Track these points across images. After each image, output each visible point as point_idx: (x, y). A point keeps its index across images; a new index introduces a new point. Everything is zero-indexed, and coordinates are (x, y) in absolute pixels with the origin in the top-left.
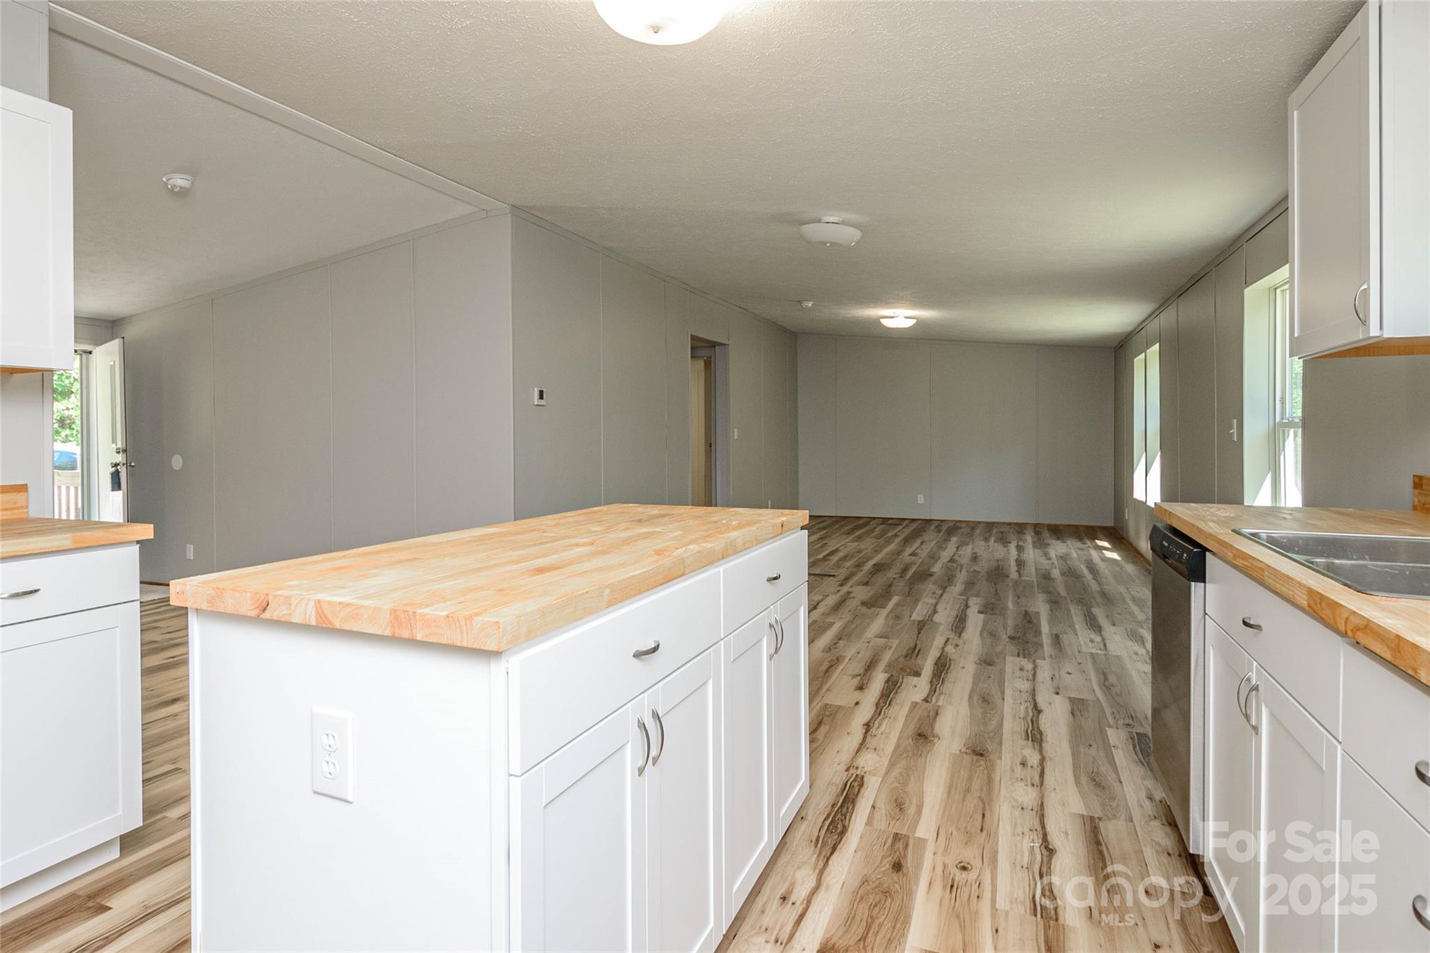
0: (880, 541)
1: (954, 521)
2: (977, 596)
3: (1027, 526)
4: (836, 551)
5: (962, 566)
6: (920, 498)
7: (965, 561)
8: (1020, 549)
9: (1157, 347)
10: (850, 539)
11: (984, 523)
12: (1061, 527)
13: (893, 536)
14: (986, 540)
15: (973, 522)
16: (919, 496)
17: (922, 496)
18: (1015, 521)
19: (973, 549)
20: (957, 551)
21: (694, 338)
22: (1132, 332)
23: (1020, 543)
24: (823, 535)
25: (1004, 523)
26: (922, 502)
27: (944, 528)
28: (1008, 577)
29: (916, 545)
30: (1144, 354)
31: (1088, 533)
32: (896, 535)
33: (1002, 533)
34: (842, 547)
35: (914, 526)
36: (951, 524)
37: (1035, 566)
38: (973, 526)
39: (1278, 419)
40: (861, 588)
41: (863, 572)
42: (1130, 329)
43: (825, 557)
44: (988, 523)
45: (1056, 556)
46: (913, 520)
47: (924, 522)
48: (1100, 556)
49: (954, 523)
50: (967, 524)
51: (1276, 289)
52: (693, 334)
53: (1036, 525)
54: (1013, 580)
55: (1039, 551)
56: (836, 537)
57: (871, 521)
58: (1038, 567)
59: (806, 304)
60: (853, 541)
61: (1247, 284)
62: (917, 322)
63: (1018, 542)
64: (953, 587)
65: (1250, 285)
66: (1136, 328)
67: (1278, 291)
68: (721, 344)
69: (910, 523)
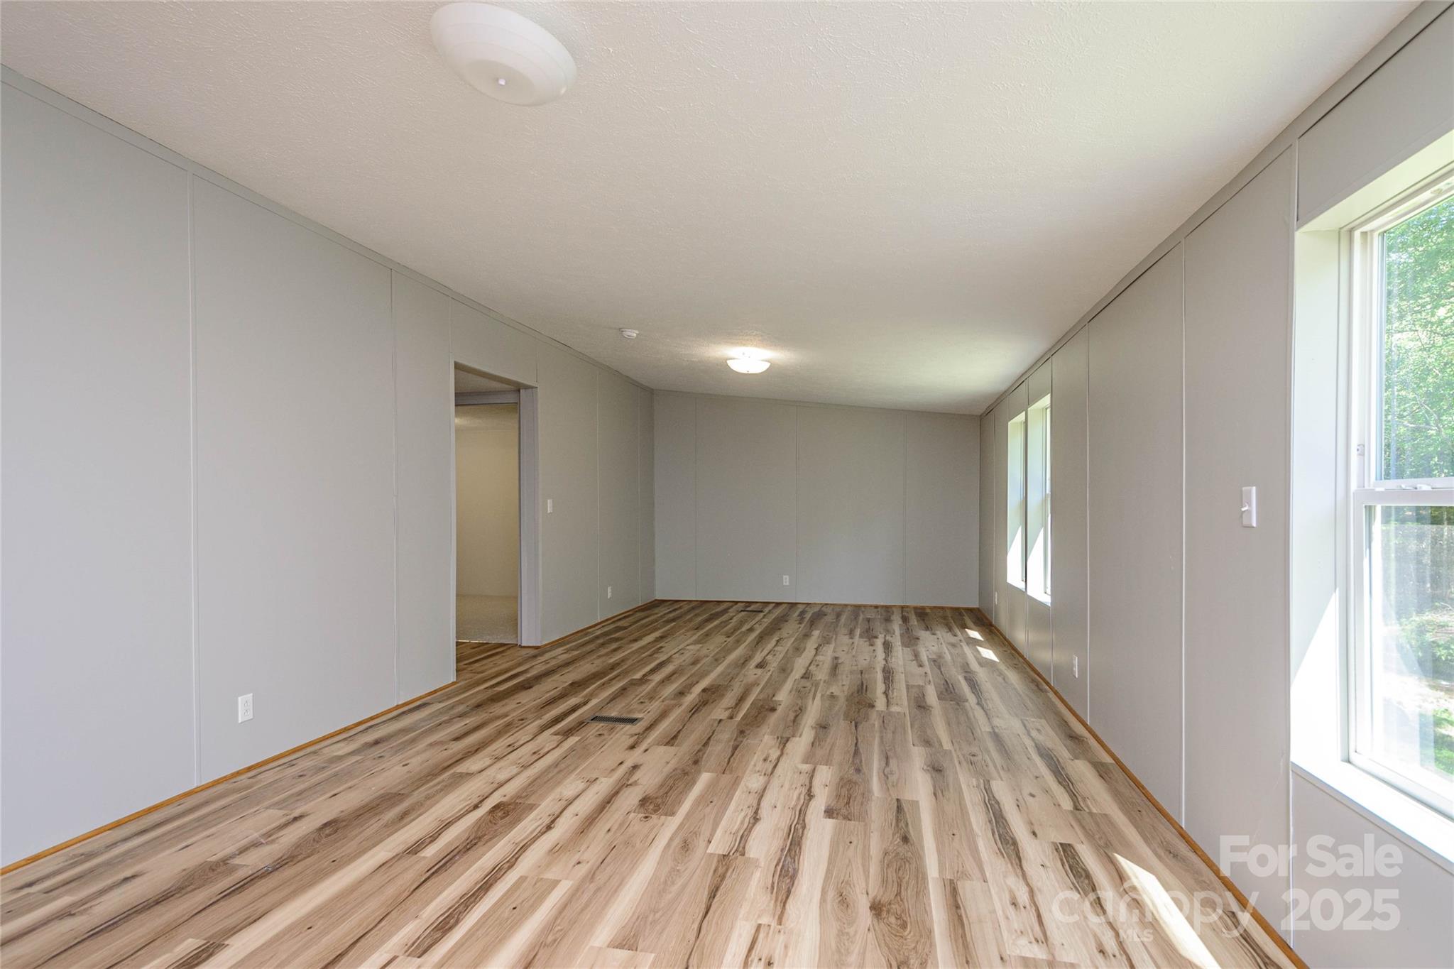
0: (729, 640)
1: (821, 604)
2: (828, 762)
3: (894, 609)
4: (668, 661)
5: (817, 685)
6: (786, 579)
7: (821, 675)
8: (887, 646)
9: (1046, 400)
10: (695, 638)
11: (851, 606)
12: (928, 611)
13: (748, 630)
14: (851, 633)
15: (840, 605)
16: (784, 577)
17: (787, 577)
18: (882, 604)
19: (834, 651)
20: (816, 654)
21: (458, 367)
22: (1005, 392)
23: (887, 638)
24: (663, 632)
25: (871, 606)
26: (788, 584)
27: (808, 616)
28: (873, 706)
29: (770, 646)
30: (1024, 413)
31: (957, 617)
32: (751, 630)
33: (869, 620)
34: (677, 655)
35: (778, 612)
36: (816, 609)
37: (906, 682)
38: (839, 610)
39: (1354, 486)
40: (662, 749)
41: (683, 707)
42: (1003, 387)
43: (644, 675)
44: (856, 606)
45: (929, 659)
46: (778, 604)
47: (790, 605)
48: (975, 657)
49: (821, 606)
50: (833, 609)
51: (1351, 231)
52: (457, 360)
53: (902, 607)
54: (879, 713)
55: (909, 649)
56: (681, 634)
57: (732, 607)
58: (910, 684)
59: (630, 334)
60: (696, 642)
61: (1302, 220)
62: (770, 366)
63: (885, 636)
64: (797, 739)
65: (1306, 223)
66: (1009, 388)
67: (1357, 234)
68: (527, 387)
69: (774, 608)
